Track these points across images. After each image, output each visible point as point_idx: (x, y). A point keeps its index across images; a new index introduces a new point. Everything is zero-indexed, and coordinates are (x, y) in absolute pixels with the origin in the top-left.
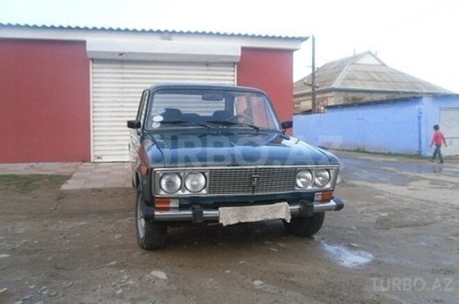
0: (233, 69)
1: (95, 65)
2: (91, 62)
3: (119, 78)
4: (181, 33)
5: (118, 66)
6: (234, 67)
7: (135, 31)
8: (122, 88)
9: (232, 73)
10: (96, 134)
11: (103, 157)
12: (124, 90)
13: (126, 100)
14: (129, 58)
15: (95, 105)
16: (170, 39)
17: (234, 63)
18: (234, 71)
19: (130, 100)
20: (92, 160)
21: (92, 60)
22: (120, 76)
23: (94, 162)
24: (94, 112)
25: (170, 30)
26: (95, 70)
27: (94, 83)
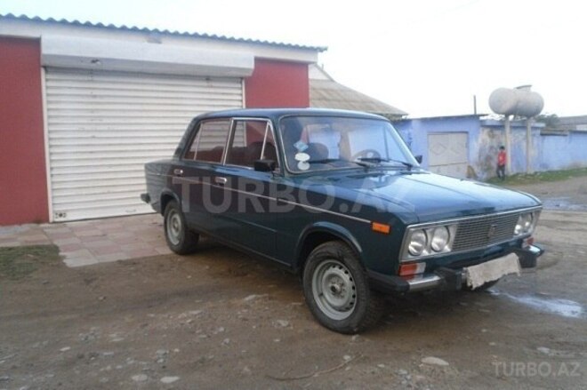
0: (240, 86)
1: (49, 77)
2: (43, 71)
3: (87, 96)
4: (176, 34)
5: (86, 78)
6: (241, 83)
7: (111, 28)
8: (92, 111)
9: (239, 92)
10: (55, 179)
11: (68, 214)
12: (96, 114)
13: (99, 128)
14: (106, 66)
15: (52, 136)
16: (160, 43)
17: (242, 78)
18: (241, 89)
19: (106, 128)
20: (51, 219)
21: (45, 67)
22: (89, 92)
23: (54, 222)
24: (51, 146)
25: (161, 30)
26: (50, 84)
27: (49, 102)
